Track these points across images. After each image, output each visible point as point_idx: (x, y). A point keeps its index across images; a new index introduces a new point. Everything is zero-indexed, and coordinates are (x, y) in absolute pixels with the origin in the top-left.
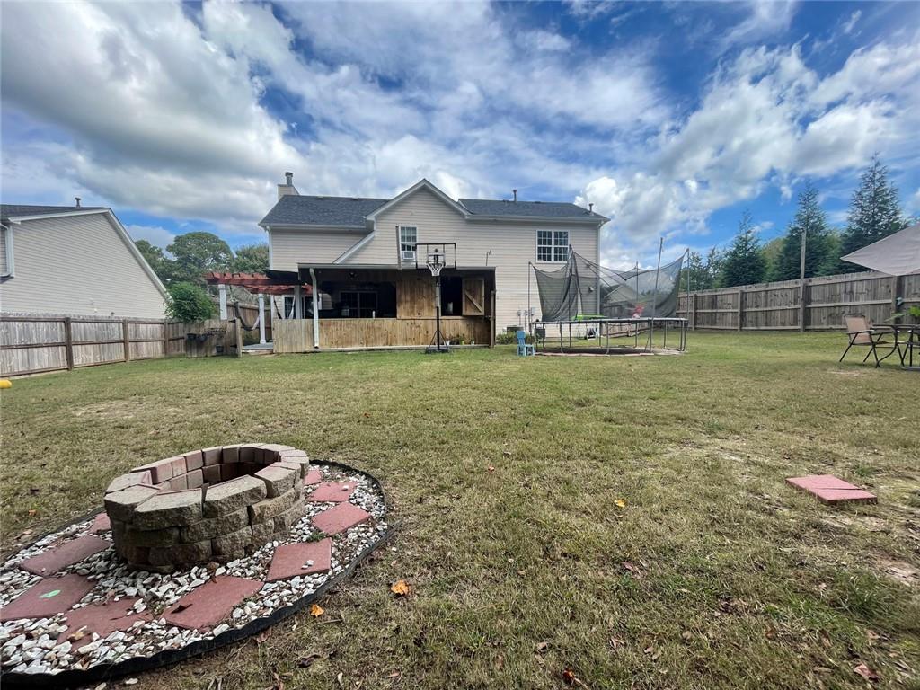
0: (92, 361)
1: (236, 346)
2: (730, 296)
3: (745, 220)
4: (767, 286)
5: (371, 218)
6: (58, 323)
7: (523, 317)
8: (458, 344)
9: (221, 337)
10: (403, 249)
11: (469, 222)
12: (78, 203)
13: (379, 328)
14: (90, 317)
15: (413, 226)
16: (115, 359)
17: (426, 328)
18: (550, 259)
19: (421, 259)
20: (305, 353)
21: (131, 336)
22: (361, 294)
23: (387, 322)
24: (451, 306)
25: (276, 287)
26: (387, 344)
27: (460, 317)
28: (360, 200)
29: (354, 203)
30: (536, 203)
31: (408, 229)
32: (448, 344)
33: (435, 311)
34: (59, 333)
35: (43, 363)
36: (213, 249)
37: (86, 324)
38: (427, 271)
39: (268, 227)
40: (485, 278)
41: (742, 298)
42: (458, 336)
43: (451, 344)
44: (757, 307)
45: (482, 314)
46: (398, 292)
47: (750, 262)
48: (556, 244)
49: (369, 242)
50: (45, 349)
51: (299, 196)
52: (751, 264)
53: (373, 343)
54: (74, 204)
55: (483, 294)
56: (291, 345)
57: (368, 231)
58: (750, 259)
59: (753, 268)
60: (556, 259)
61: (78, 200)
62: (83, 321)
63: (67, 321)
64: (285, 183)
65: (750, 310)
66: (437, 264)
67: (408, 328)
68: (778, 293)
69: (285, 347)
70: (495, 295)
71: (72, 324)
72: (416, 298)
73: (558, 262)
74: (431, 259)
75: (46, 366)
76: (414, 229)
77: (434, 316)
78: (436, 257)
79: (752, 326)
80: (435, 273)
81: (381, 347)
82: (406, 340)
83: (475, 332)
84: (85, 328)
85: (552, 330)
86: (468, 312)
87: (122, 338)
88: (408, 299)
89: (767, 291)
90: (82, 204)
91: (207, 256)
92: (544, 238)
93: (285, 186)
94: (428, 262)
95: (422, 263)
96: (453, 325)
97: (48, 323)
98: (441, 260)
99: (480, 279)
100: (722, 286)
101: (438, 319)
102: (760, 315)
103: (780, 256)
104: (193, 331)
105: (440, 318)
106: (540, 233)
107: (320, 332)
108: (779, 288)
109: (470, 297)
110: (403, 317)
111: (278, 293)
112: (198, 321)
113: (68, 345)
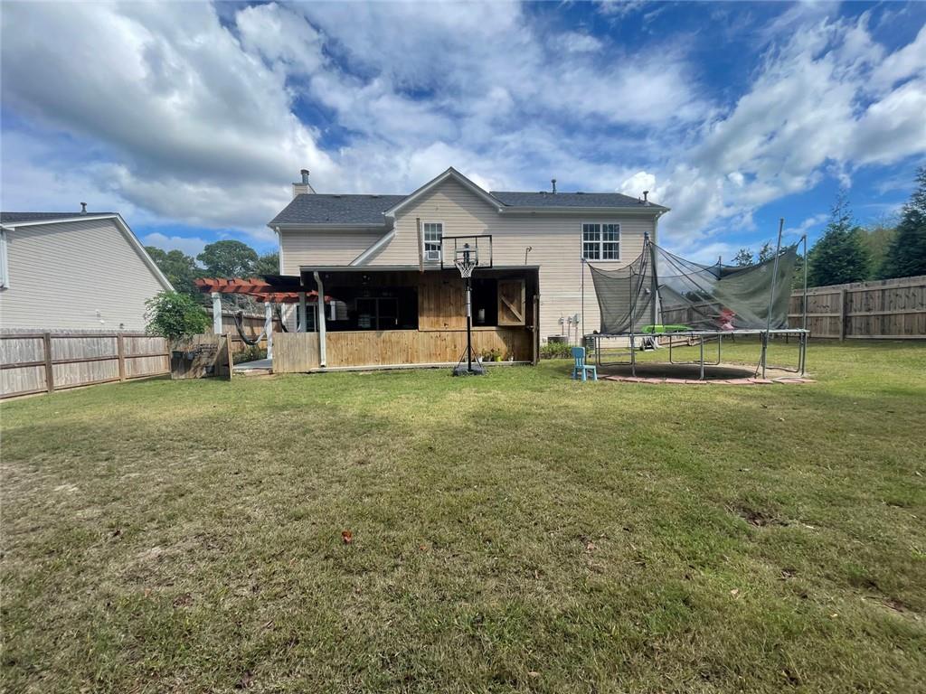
0: (78, 381)
1: (228, 365)
2: (828, 297)
3: (840, 204)
4: (884, 284)
5: (391, 214)
6: (35, 340)
7: (566, 324)
8: (493, 360)
9: (212, 354)
10: (427, 248)
11: (503, 216)
12: (84, 208)
13: (398, 342)
14: (76, 331)
15: (436, 222)
16: (107, 377)
17: (454, 341)
18: (597, 257)
19: (448, 257)
20: (310, 373)
21: (127, 351)
22: (380, 300)
23: (407, 335)
24: (482, 313)
25: (285, 295)
26: (407, 361)
27: (494, 328)
28: (381, 197)
29: (374, 200)
30: (578, 193)
31: (433, 225)
32: (481, 360)
33: (465, 320)
34: (37, 351)
35: (14, 386)
36: (242, 257)
37: (71, 339)
38: (454, 272)
39: (277, 228)
40: (527, 279)
41: (845, 298)
42: (492, 351)
43: (483, 361)
44: (869, 310)
45: (523, 323)
46: (420, 299)
47: (848, 255)
48: (605, 238)
49: (389, 242)
50: (18, 370)
51: (316, 195)
52: (849, 258)
53: (390, 359)
54: (80, 210)
55: (523, 299)
56: (294, 364)
57: (388, 229)
58: (848, 252)
59: (851, 262)
60: (605, 257)
61: (84, 205)
62: (67, 337)
63: (47, 337)
64: (301, 182)
65: (858, 313)
66: (467, 262)
67: (432, 341)
68: (899, 292)
69: (286, 365)
70: (538, 300)
71: (53, 340)
72: (441, 306)
73: (608, 260)
74: (461, 255)
75: (18, 389)
76: (440, 226)
77: (464, 326)
78: (467, 254)
79: (861, 334)
80: (466, 273)
81: (400, 365)
82: (430, 356)
83: (513, 346)
84: (69, 343)
85: (614, 345)
86: (504, 320)
87: (117, 354)
88: (432, 306)
89: (883, 291)
90: (88, 210)
91: (236, 264)
92: (590, 232)
93: (300, 185)
94: (456, 260)
95: (449, 262)
96: (487, 338)
97: (23, 340)
98: (472, 256)
99: (520, 281)
100: (808, 286)
101: (469, 331)
102: (872, 320)
103: (891, 247)
104: (181, 348)
105: (472, 329)
106: (586, 228)
107: (328, 347)
108: (902, 285)
109: (507, 303)
110: (426, 328)
111: (289, 301)
112: (186, 337)
113: (48, 364)
